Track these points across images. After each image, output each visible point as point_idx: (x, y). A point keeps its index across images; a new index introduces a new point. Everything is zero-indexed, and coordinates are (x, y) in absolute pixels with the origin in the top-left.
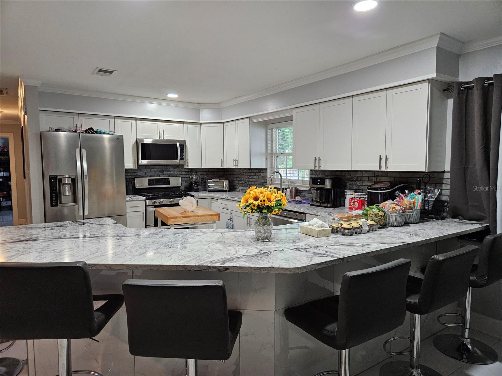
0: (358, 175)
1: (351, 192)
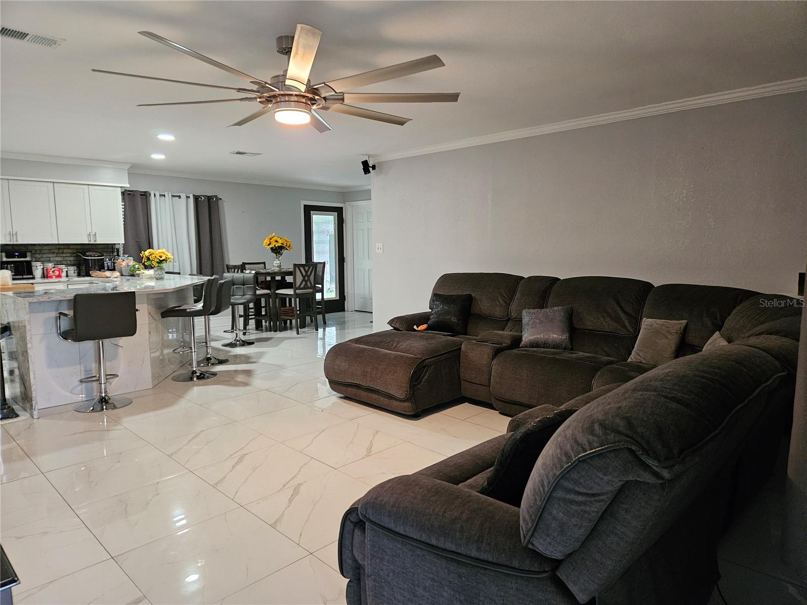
0: (36, 248)
1: (39, 264)
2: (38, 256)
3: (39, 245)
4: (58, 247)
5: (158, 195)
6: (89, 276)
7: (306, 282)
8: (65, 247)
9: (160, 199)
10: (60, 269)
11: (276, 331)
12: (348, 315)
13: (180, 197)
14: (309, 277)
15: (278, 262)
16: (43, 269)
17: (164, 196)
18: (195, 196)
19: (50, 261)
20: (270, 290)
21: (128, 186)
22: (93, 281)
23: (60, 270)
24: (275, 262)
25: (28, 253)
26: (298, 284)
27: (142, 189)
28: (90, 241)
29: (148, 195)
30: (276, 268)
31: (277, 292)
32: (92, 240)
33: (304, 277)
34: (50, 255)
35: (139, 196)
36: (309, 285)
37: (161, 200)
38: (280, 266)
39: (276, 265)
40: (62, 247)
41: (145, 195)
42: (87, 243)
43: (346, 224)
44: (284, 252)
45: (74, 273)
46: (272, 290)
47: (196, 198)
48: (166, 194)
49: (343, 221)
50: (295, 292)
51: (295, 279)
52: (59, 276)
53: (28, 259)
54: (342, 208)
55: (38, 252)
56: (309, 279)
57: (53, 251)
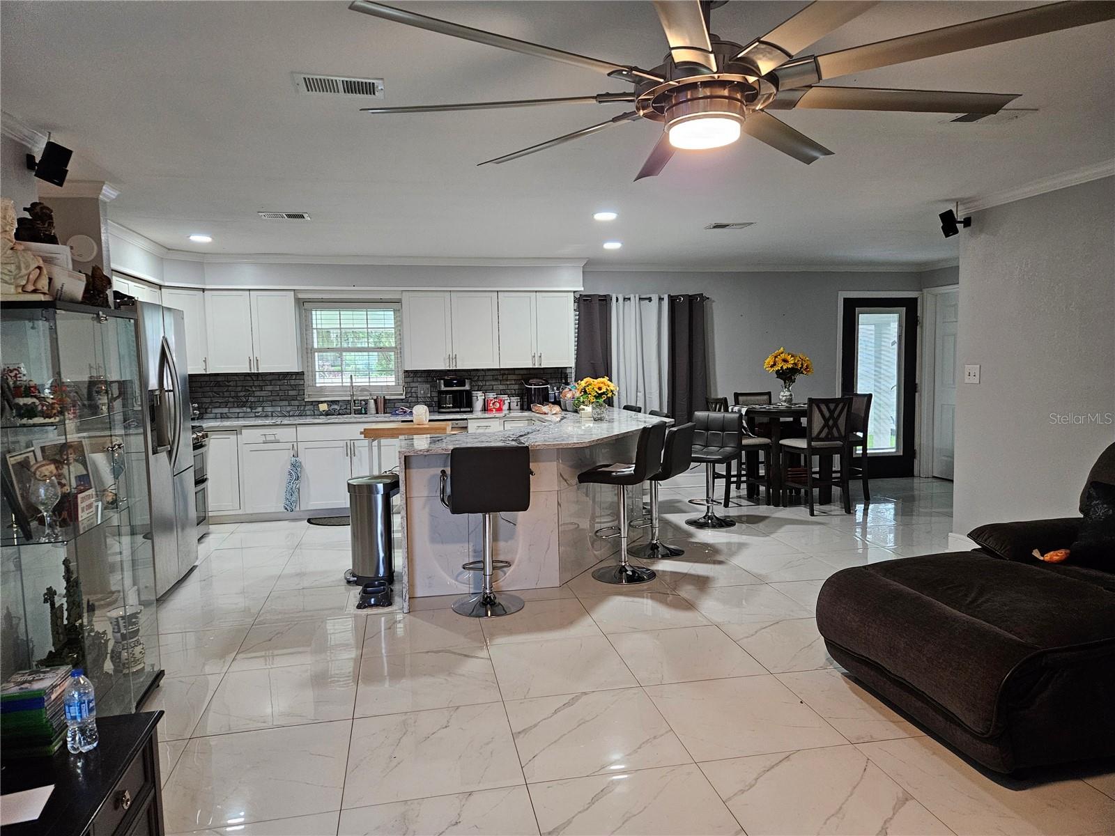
1: (480, 393)
2: (480, 384)
3: (483, 370)
4: (502, 372)
5: (621, 300)
6: (529, 409)
7: (830, 428)
8: (510, 372)
9: (624, 304)
10: (501, 400)
11: (777, 505)
12: (920, 485)
13: (650, 299)
14: (836, 420)
15: (788, 393)
16: (484, 400)
17: (629, 299)
18: (672, 297)
19: (492, 390)
20: (771, 439)
21: (582, 289)
22: (532, 417)
23: (502, 402)
24: (782, 394)
25: (466, 380)
26: (816, 430)
27: (602, 292)
28: (534, 364)
29: (608, 299)
30: (783, 404)
31: (782, 442)
32: (536, 364)
33: (826, 420)
34: (493, 383)
35: (598, 301)
36: (836, 434)
37: (626, 307)
38: (789, 401)
39: (784, 398)
40: (506, 372)
41: (605, 300)
42: (531, 367)
43: (922, 327)
44: (799, 378)
45: (517, 405)
46: (773, 439)
47: (672, 300)
48: (632, 297)
49: (917, 321)
50: (809, 444)
51: (810, 422)
52: (500, 410)
53: (467, 387)
54: (916, 299)
55: (481, 378)
56: (835, 424)
57: (496, 377)
